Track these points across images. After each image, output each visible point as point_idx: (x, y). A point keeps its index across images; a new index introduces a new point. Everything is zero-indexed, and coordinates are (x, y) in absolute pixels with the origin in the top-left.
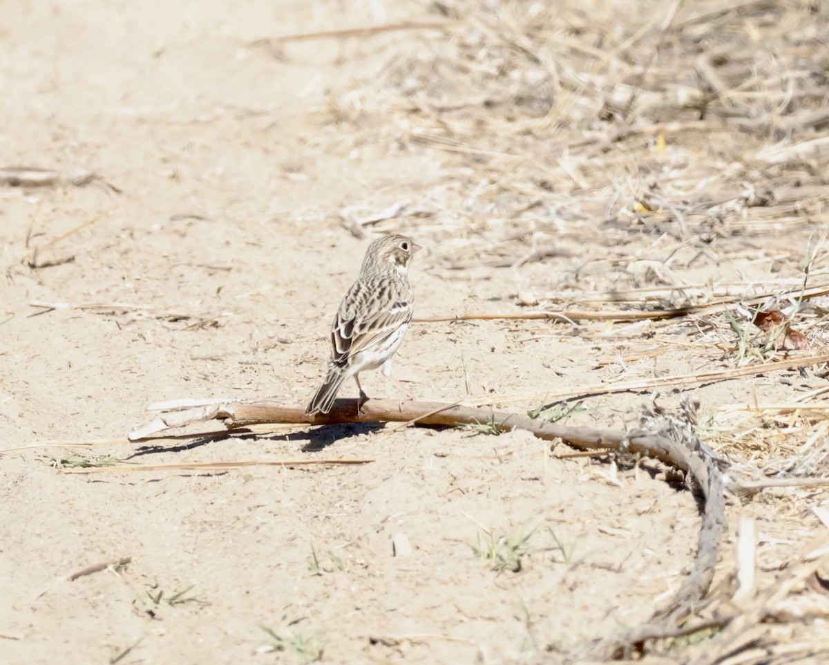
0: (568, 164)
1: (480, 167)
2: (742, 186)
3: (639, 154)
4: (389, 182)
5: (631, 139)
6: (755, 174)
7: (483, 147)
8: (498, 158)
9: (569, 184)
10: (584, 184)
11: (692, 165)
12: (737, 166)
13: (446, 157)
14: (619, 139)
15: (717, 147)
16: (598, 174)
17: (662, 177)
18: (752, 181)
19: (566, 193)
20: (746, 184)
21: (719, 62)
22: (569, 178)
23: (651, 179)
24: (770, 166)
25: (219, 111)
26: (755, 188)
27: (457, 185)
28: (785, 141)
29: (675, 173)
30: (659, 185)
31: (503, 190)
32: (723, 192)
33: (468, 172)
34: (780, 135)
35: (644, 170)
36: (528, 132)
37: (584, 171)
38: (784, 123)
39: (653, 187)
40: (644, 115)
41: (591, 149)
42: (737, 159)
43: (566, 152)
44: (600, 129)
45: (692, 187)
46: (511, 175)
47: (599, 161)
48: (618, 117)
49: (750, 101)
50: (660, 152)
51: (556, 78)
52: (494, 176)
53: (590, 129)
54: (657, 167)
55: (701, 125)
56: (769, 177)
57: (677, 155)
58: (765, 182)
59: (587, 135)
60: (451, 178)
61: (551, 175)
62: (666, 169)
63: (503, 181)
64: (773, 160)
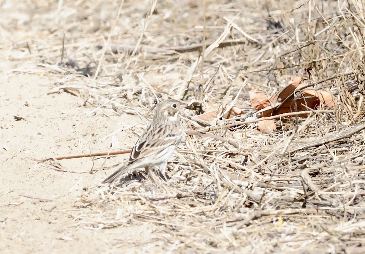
0: (226, 232)
1: (175, 233)
2: (328, 246)
3: (267, 226)
4: (121, 241)
5: (263, 218)
6: (335, 239)
7: (176, 221)
8: (185, 228)
9: (227, 244)
10: (235, 243)
11: (298, 233)
12: (325, 234)
13: (155, 227)
14: (256, 218)
15: (313, 223)
16: (244, 238)
17: (281, 240)
18: (333, 243)
19: (225, 249)
20: (330, 245)
21: (314, 174)
22: (227, 240)
23: (274, 241)
24: (344, 234)
25: (23, 199)
26: (335, 247)
27: (161, 243)
28: (353, 220)
29: (289, 238)
30: (279, 244)
31: (188, 247)
32: (317, 249)
33: (168, 236)
34: (350, 216)
35: (270, 236)
36: (203, 213)
37: (235, 236)
38: (352, 210)
39: (276, 246)
40: (271, 204)
41: (239, 224)
42: (324, 230)
43: (225, 225)
44: (245, 213)
45: (298, 246)
46: (193, 238)
47: (244, 231)
48: (255, 204)
49: (332, 197)
50: (280, 225)
51: (219, 182)
52: (183, 238)
53: (239, 212)
54: (278, 234)
55: (303, 210)
56: (343, 240)
57: (290, 227)
58: (341, 244)
59: (238, 215)
60: (158, 239)
61: (216, 238)
62: (283, 235)
63: (188, 242)
64: (346, 231)
